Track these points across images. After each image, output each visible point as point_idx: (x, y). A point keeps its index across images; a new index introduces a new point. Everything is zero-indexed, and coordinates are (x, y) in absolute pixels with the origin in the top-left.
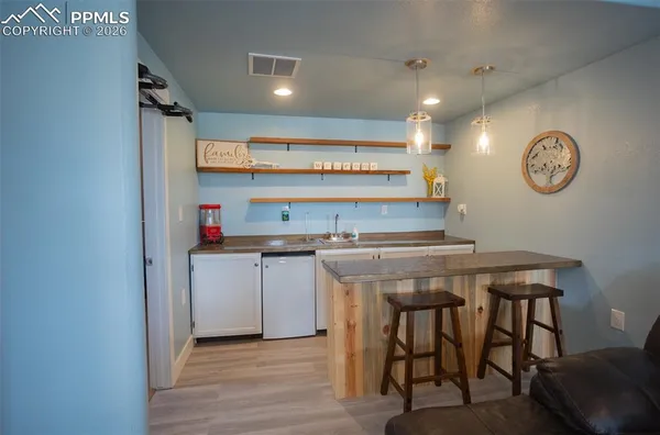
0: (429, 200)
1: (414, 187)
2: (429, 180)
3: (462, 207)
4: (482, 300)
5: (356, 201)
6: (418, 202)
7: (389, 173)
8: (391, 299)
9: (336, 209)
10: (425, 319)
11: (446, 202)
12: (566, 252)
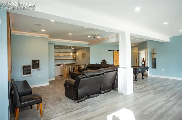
0: (73, 59)
1: (71, 58)
2: (73, 57)
3: (77, 60)
4: (78, 68)
5: (64, 60)
6: (72, 59)
7: (68, 56)
8: (69, 68)
9: (61, 61)
10: (72, 69)
11: (75, 59)
12: (85, 64)
